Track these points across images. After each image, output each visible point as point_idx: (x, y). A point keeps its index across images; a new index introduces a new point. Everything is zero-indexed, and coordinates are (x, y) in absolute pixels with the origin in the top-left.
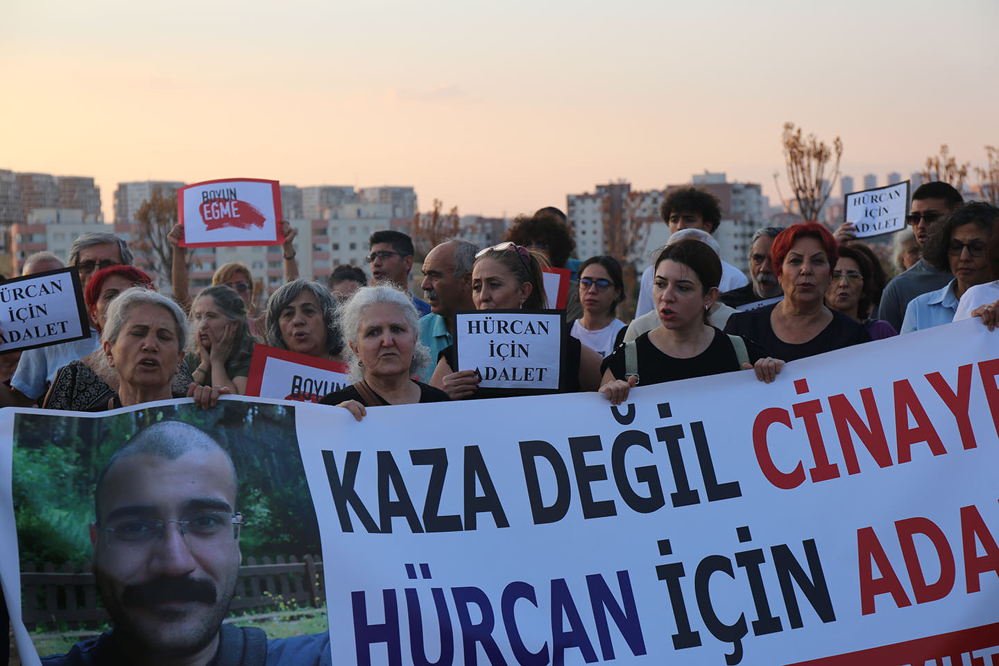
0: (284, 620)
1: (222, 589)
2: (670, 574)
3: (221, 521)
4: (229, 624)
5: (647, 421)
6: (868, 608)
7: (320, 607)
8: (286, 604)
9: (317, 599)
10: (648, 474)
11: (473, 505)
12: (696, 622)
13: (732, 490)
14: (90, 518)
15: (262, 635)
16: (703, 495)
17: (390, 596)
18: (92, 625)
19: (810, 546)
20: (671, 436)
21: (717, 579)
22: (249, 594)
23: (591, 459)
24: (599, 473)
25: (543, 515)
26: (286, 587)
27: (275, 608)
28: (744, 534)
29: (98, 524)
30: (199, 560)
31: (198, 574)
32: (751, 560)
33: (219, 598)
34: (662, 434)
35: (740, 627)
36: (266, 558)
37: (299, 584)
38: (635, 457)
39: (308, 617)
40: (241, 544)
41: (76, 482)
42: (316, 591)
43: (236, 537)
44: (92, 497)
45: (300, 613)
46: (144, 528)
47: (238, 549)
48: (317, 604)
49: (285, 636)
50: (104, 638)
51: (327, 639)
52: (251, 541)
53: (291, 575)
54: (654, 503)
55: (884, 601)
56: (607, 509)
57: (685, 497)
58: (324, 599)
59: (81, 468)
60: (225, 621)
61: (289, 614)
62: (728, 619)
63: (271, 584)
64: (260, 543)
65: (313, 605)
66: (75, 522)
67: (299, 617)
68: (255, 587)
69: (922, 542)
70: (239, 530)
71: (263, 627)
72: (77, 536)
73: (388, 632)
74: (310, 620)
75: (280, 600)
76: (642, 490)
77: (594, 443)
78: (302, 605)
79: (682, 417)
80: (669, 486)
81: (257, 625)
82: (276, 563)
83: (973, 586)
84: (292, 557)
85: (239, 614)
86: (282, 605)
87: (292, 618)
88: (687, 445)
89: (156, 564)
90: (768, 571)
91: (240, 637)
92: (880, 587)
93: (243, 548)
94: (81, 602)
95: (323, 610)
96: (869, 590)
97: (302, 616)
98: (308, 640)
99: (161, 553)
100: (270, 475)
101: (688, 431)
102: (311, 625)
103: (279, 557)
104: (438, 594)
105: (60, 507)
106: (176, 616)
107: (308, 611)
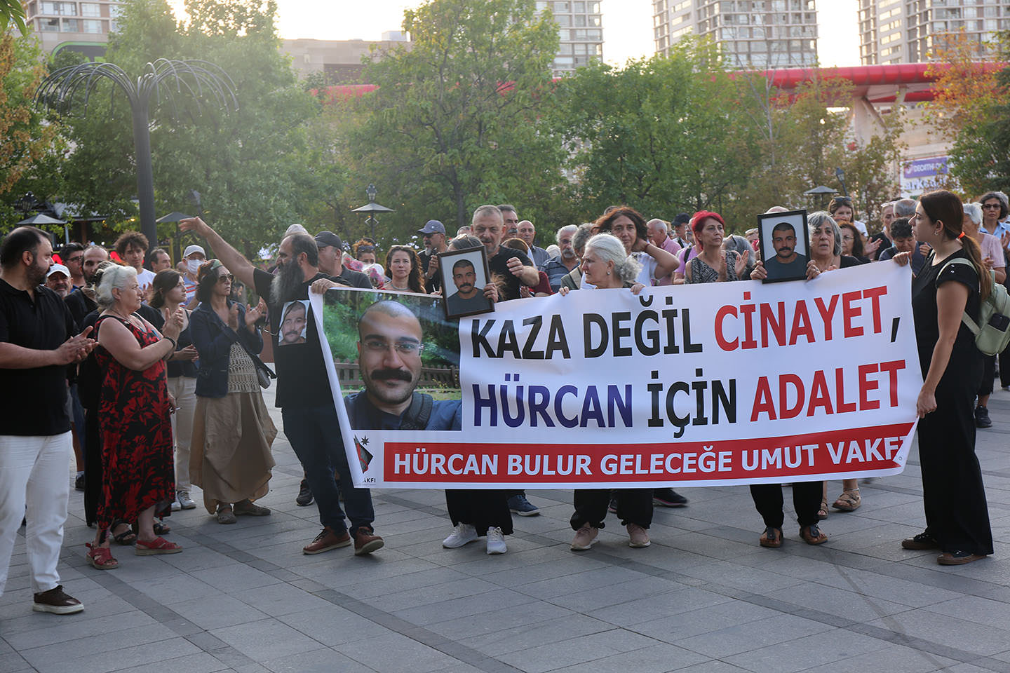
0: (441, 392)
1: (414, 377)
2: (655, 389)
3: (413, 347)
4: (417, 392)
5: (659, 306)
6: (754, 418)
7: (457, 388)
8: (442, 385)
9: (456, 384)
10: (654, 335)
11: (552, 346)
12: (663, 413)
13: (698, 348)
14: (357, 339)
15: (431, 398)
16: (681, 349)
17: (492, 388)
18: (356, 387)
19: (733, 383)
20: (670, 315)
21: (680, 394)
22: (426, 379)
23: (623, 324)
24: (626, 332)
25: (590, 353)
26: (442, 379)
27: (438, 387)
28: (699, 372)
29: (361, 342)
30: (404, 362)
31: (404, 368)
32: (700, 387)
33: (413, 380)
34: (665, 313)
35: (687, 420)
36: (432, 365)
37: (447, 378)
38: (649, 325)
39: (452, 392)
40: (421, 358)
41: (350, 322)
42: (455, 382)
43: (420, 355)
44: (357, 328)
45: (448, 390)
46: (380, 345)
47: (421, 360)
49: (441, 400)
50: (361, 394)
51: (461, 403)
52: (426, 357)
53: (444, 374)
54: (654, 351)
55: (764, 415)
56: (628, 352)
57: (671, 349)
58: (459, 385)
59: (351, 315)
60: (415, 390)
61: (443, 390)
62: (681, 415)
63: (435, 376)
64: (430, 358)
65: (455, 387)
66: (351, 341)
67: (448, 392)
68: (429, 377)
69: (791, 388)
71: (432, 395)
72: (352, 347)
73: (491, 403)
74: (453, 394)
75: (440, 383)
76: (649, 343)
77: (627, 316)
78: (449, 387)
79: (678, 306)
80: (664, 342)
81: (429, 394)
82: (438, 368)
83: (811, 413)
84: (445, 366)
85: (421, 388)
86: (440, 385)
87: (445, 392)
88: (678, 321)
89: (386, 362)
90: (708, 394)
91: (421, 398)
92: (763, 408)
94: (351, 376)
95: (459, 390)
96: (758, 408)
98: (452, 403)
99: (388, 357)
101: (680, 314)
103: (439, 366)
104: (520, 389)
105: (344, 333)
106: (393, 386)
107: (452, 389)
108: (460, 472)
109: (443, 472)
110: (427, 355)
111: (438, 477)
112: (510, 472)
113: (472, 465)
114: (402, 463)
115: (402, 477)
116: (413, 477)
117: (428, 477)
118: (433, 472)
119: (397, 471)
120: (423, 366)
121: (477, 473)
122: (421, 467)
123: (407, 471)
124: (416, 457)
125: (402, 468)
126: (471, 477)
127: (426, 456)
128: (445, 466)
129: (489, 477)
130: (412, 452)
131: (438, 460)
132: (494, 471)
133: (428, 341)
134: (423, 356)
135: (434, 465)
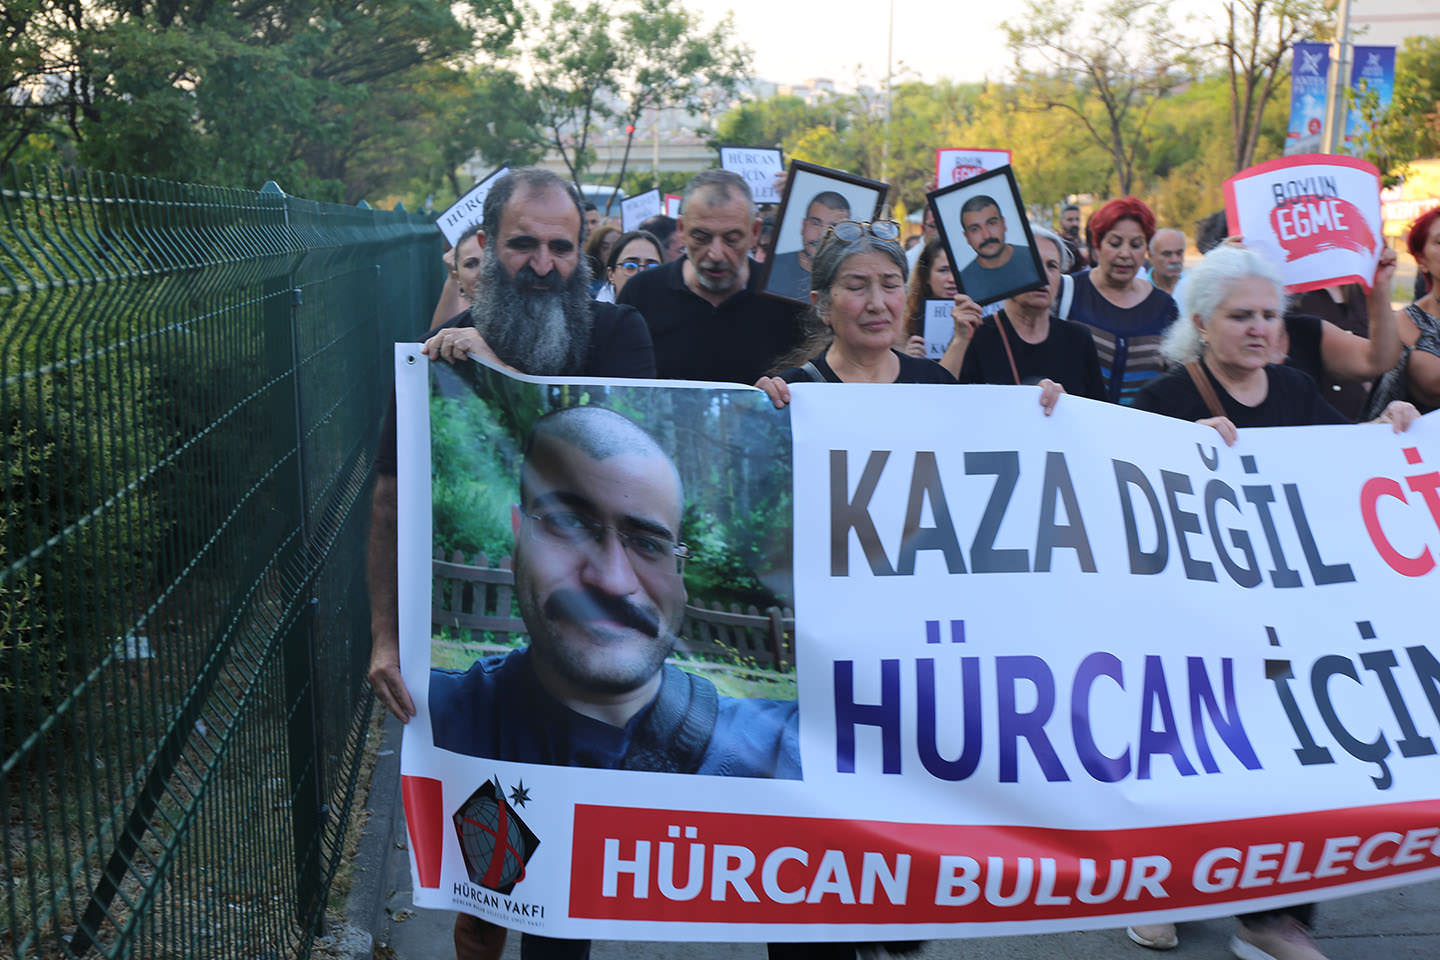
0: (738, 678)
2: (1279, 673)
4: (673, 667)
5: (1232, 474)
7: (787, 672)
8: (742, 660)
9: (784, 662)
11: (1049, 536)
13: (1344, 573)
15: (712, 689)
16: (1306, 577)
17: (891, 668)
20: (1260, 497)
21: (1338, 683)
23: (1185, 503)
25: (1140, 563)
26: (742, 639)
27: (729, 662)
28: (1366, 630)
30: (643, 581)
31: (638, 600)
32: (1380, 663)
33: (661, 632)
34: (1250, 493)
35: (1383, 746)
36: (715, 603)
37: (759, 642)
39: (770, 681)
40: (686, 581)
42: (783, 653)
43: (679, 571)
45: (760, 674)
47: (682, 585)
48: (783, 668)
51: (796, 710)
52: (698, 580)
53: (749, 630)
54: (1252, 577)
56: (1208, 571)
57: (1285, 576)
58: (793, 664)
60: (668, 661)
61: (746, 671)
62: (1364, 736)
63: (722, 632)
64: (709, 584)
65: (778, 668)
67: (758, 679)
68: (705, 633)
70: (683, 565)
73: (884, 716)
74: (772, 685)
75: (734, 653)
76: (1239, 559)
77: (1185, 484)
78: (763, 666)
80: (1265, 558)
82: (730, 611)
84: (752, 607)
85: (684, 658)
86: (737, 659)
87: (749, 678)
88: (1281, 512)
90: (1406, 677)
91: (685, 685)
93: (689, 586)
95: (789, 676)
97: (761, 678)
100: (731, 494)
101: (1279, 494)
102: (774, 690)
104: (970, 666)
107: (770, 674)
108: (797, 896)
109: (748, 895)
110: (701, 573)
111: (733, 910)
112: (943, 898)
113: (833, 879)
114: (626, 867)
115: (624, 907)
116: (658, 908)
117: (701, 909)
118: (718, 894)
119: (610, 889)
120: (690, 602)
121: (848, 898)
122: (680, 879)
123: (641, 890)
124: (667, 850)
125: (626, 881)
126: (831, 910)
127: (697, 852)
128: (755, 881)
129: (881, 910)
130: (657, 837)
131: (734, 864)
132: (897, 894)
133: (698, 534)
134: (687, 576)
135: (721, 875)
